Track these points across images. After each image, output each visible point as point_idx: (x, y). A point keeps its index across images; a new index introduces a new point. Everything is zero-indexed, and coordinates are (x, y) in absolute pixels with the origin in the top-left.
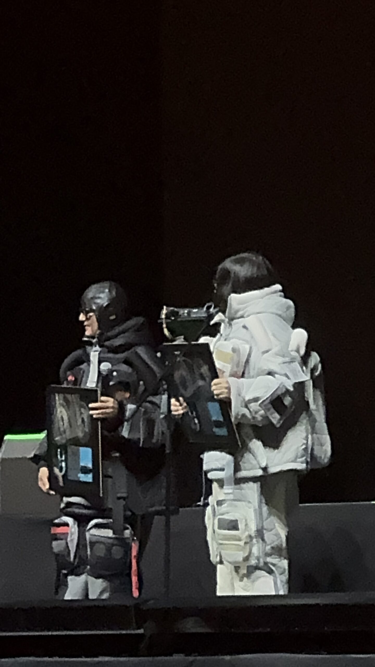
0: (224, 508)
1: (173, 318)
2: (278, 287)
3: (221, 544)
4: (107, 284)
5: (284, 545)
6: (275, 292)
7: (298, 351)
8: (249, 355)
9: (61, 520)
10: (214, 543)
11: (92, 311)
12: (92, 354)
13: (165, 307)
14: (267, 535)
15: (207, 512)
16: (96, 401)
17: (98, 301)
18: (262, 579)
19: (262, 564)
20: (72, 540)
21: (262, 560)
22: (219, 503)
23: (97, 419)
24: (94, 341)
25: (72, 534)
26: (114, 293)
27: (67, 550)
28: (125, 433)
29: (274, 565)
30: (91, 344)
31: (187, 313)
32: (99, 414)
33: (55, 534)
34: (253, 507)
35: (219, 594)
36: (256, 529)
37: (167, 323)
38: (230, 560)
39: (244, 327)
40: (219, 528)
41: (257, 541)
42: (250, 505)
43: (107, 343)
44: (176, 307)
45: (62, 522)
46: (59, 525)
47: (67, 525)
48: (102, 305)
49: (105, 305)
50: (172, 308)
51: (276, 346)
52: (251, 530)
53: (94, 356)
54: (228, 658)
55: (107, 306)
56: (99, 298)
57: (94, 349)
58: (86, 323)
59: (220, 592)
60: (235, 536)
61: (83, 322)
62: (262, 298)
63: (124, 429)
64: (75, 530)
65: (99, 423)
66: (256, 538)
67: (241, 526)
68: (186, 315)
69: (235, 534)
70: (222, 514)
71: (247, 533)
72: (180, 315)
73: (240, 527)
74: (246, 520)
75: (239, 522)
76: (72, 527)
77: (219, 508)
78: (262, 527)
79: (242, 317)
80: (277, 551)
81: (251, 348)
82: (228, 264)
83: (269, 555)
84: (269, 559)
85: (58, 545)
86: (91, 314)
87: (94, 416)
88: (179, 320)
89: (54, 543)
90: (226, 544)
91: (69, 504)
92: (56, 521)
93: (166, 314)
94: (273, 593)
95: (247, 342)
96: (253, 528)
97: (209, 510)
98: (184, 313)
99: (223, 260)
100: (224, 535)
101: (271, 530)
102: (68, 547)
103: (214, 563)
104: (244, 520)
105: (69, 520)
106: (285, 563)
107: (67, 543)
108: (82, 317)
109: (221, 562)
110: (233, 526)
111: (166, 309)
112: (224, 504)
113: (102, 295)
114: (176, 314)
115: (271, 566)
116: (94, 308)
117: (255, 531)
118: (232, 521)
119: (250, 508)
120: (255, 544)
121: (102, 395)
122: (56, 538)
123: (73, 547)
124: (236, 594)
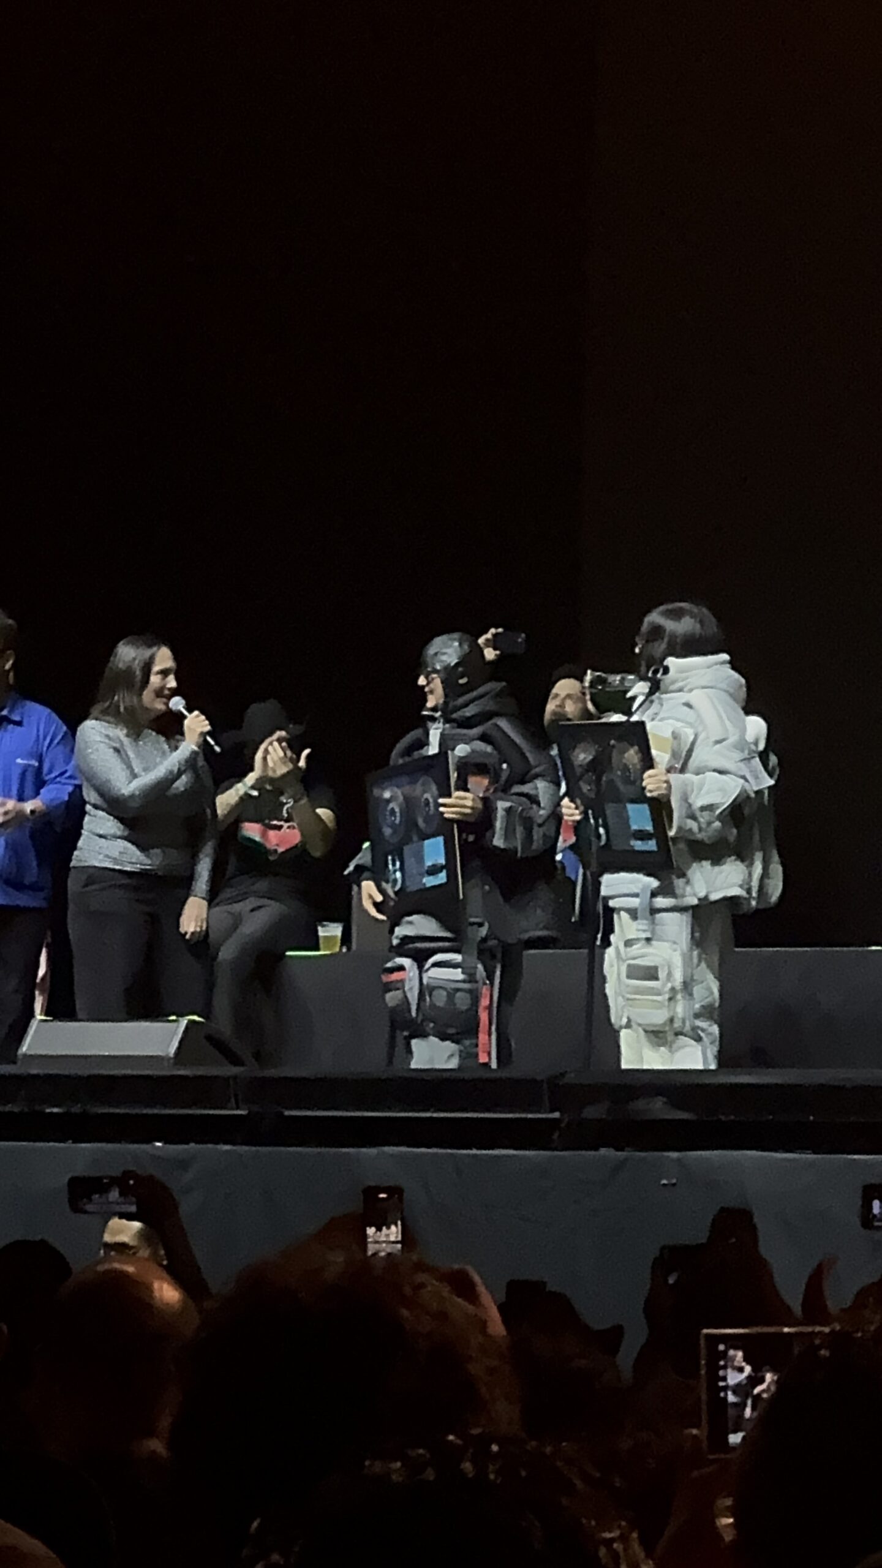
0: (636, 949)
1: (600, 687)
2: (725, 657)
3: (628, 999)
4: (456, 635)
5: (717, 1004)
6: (723, 663)
7: (756, 743)
8: (693, 744)
9: (395, 962)
10: (620, 999)
11: (435, 671)
12: (432, 732)
13: (589, 672)
14: (697, 991)
15: (606, 956)
16: (449, 796)
17: (444, 658)
18: (687, 1049)
19: (688, 1028)
20: (411, 989)
21: (688, 1024)
22: (628, 943)
23: (452, 821)
24: (438, 714)
25: (410, 980)
26: (466, 647)
27: (406, 1004)
28: (498, 841)
29: (703, 1030)
30: (433, 719)
31: (620, 681)
32: (453, 813)
33: (388, 983)
34: (679, 949)
35: (624, 1066)
36: (682, 980)
37: (592, 694)
38: (640, 1022)
39: (688, 705)
40: (629, 977)
41: (682, 997)
42: (675, 946)
43: (454, 716)
44: (605, 673)
45: (394, 965)
46: (392, 970)
47: (401, 968)
48: (449, 664)
49: (452, 664)
50: (598, 674)
51: (734, 735)
52: (675, 980)
53: (436, 734)
54: (674, 1155)
55: (457, 665)
56: (445, 654)
57: (436, 725)
58: (427, 689)
59: (626, 1063)
60: (653, 988)
61: (423, 687)
62: (709, 667)
63: (496, 836)
64: (414, 973)
65: (455, 826)
66: (682, 992)
67: (662, 974)
68: (617, 682)
69: (652, 986)
70: (634, 958)
71: (669, 985)
72: (610, 683)
73: (660, 976)
74: (669, 967)
75: (659, 969)
76: (410, 972)
77: (629, 949)
78: (692, 980)
79: (680, 690)
80: (706, 1012)
81: (696, 736)
82: (655, 617)
83: (697, 1016)
84: (699, 1023)
85: (392, 998)
86: (434, 676)
87: (446, 815)
88: (608, 689)
89: (388, 996)
90: (639, 1000)
91: (406, 939)
92: (389, 965)
93: (591, 682)
94: (700, 1067)
95: (691, 725)
96: (678, 977)
97: (610, 953)
98: (615, 681)
99: (648, 611)
100: (637, 987)
101: (702, 982)
102: (406, 997)
103: (616, 1027)
104: (666, 968)
105: (406, 962)
106: (715, 1029)
107: (404, 992)
108: (422, 681)
109: (628, 1025)
110: (651, 974)
111: (591, 674)
112: (636, 944)
113: (449, 651)
114: (603, 681)
115: (700, 1032)
116: (438, 667)
117: (681, 983)
118: (649, 968)
119: (675, 950)
120: (680, 1000)
121: (457, 789)
122: (388, 987)
123: (413, 996)
124: (645, 1067)
